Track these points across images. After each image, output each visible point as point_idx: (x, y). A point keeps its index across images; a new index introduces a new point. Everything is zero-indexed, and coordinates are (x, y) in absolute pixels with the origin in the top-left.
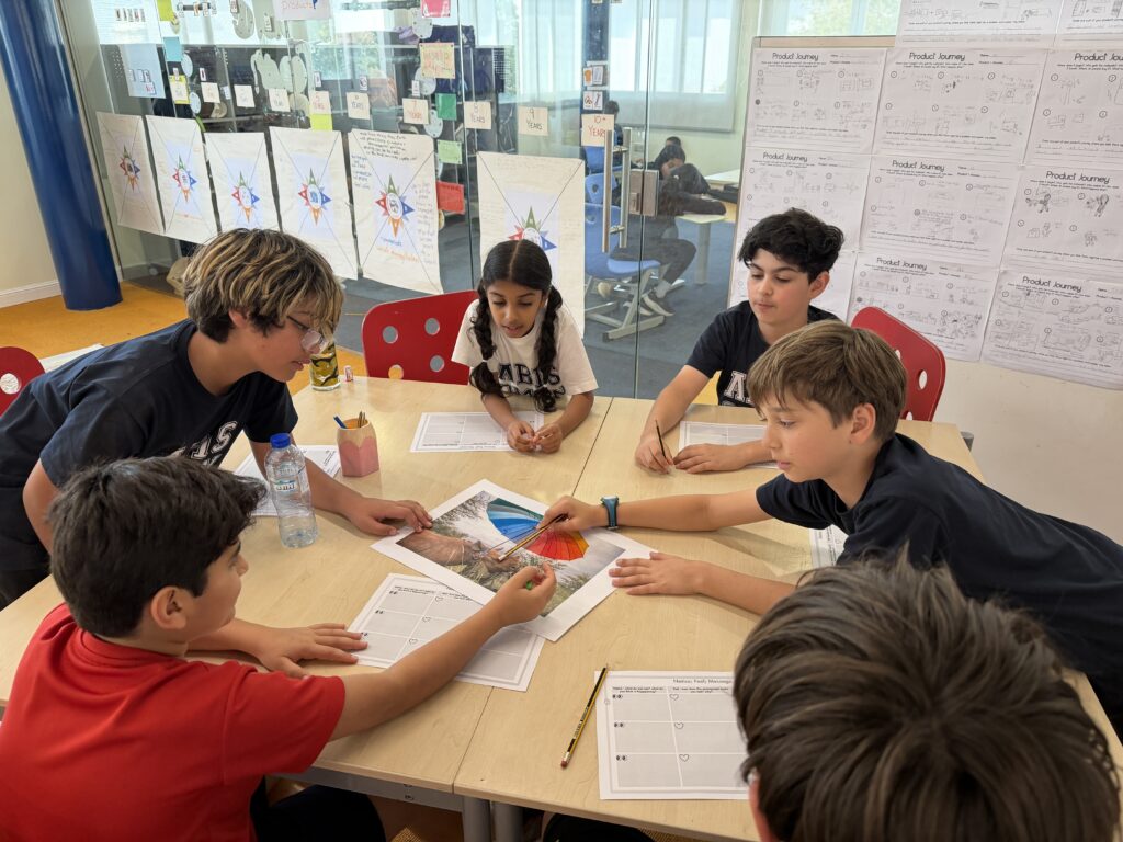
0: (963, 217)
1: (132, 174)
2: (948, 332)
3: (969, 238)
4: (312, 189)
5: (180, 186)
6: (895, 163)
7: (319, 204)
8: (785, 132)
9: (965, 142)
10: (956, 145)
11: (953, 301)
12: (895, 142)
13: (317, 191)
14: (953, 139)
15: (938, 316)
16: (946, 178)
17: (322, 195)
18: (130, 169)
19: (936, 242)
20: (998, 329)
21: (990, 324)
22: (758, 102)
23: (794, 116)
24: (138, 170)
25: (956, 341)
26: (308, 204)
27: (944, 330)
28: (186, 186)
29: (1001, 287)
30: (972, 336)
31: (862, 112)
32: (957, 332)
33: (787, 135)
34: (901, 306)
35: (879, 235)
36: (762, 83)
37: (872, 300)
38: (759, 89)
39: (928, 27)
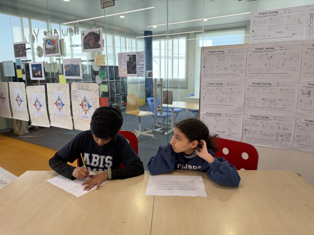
0: (280, 100)
1: (3, 100)
2: (279, 140)
3: (283, 107)
4: (59, 102)
5: (17, 102)
6: (254, 83)
7: (61, 106)
8: (214, 76)
9: (278, 75)
10: (274, 76)
11: (280, 129)
12: (253, 76)
13: (60, 102)
14: (273, 74)
15: (275, 134)
16: (272, 87)
17: (62, 103)
18: (3, 98)
19: (271, 109)
20: (298, 138)
21: (295, 137)
22: (204, 67)
23: (217, 70)
24: (5, 98)
25: (283, 143)
26: (57, 106)
27: (278, 139)
28: (19, 103)
29: (297, 123)
30: (289, 141)
31: (240, 67)
32: (283, 140)
33: (215, 77)
34: (261, 131)
35: (250, 107)
36: (206, 61)
37: (250, 130)
38: (205, 63)
39: (260, 40)
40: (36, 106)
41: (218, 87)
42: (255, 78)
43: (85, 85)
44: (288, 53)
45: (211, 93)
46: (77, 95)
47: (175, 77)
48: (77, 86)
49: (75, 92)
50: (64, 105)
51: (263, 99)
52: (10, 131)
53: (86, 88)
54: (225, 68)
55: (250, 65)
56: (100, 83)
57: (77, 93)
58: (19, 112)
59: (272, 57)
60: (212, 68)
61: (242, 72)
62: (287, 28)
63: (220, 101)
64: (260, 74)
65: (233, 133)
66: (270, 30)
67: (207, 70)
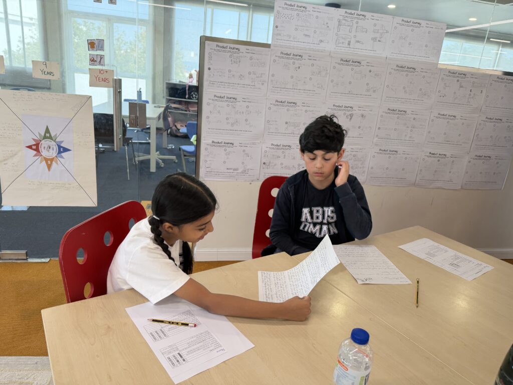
6: (277, 101)
8: (224, 85)
9: (304, 92)
10: (300, 93)
12: (276, 91)
16: (297, 108)
23: (229, 77)
31: (261, 77)
33: (226, 87)
34: (282, 164)
36: (211, 60)
37: (270, 163)
39: (283, 41)
41: (230, 104)
42: (279, 94)
44: (317, 65)
45: (219, 112)
51: (286, 123)
54: (241, 75)
55: (273, 75)
59: (299, 67)
60: (221, 72)
61: (263, 84)
62: (315, 32)
63: (232, 125)
64: (285, 90)
65: (248, 169)
67: (214, 75)
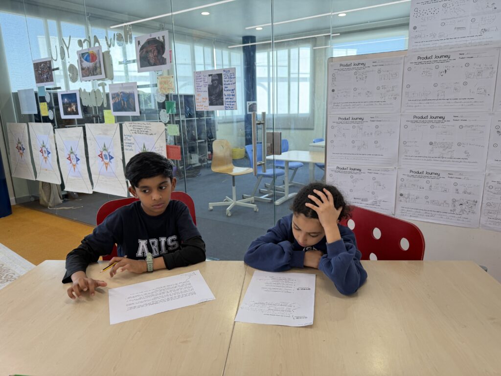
0: (459, 144)
1: (21, 151)
2: (457, 211)
3: (464, 156)
4: (104, 153)
5: (43, 155)
7: (108, 160)
8: (349, 105)
10: (450, 104)
11: (458, 193)
12: (414, 105)
13: (107, 154)
14: (448, 101)
15: (450, 202)
17: (110, 156)
18: (21, 149)
19: (444, 159)
20: (488, 208)
21: (484, 205)
22: (333, 91)
23: (354, 96)
24: (24, 149)
25: (464, 216)
26: (103, 160)
27: (455, 210)
28: (46, 155)
29: (488, 183)
30: (473, 213)
31: (393, 90)
32: (463, 211)
33: (351, 107)
34: (427, 197)
35: (409, 158)
36: (335, 81)
37: (409, 195)
38: (333, 84)
39: (426, 43)
40: (70, 160)
41: (356, 125)
42: (417, 108)
43: (144, 126)
44: (475, 64)
45: (344, 135)
46: (132, 141)
47: (294, 111)
48: (132, 128)
49: (129, 138)
50: (112, 158)
51: (431, 144)
52: (35, 201)
53: (146, 130)
54: (368, 92)
55: (408, 86)
56: (167, 122)
57: (132, 138)
58: (46, 170)
59: (446, 71)
60: (346, 92)
61: (395, 98)
62: (473, 20)
63: (359, 149)
64: (426, 101)
65: (380, 201)
66: (443, 24)
67: (338, 96)
